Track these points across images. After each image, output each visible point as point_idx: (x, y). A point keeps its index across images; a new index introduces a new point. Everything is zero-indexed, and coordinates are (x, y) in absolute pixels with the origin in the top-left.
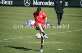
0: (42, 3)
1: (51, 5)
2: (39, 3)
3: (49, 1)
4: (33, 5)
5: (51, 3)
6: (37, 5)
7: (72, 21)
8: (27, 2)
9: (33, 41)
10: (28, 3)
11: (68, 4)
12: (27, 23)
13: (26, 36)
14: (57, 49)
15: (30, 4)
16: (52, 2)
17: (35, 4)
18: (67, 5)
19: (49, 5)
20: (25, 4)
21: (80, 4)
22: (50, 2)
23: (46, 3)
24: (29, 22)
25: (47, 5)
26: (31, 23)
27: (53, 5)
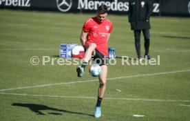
0: (100, 3)
1: (120, 10)
2: (93, 4)
3: (116, 1)
4: (79, 8)
5: (119, 6)
6: (86, 8)
7: (168, 49)
8: (64, 2)
9: (75, 94)
10: (66, 4)
11: (159, 8)
12: (62, 51)
13: (61, 82)
14: (130, 114)
15: (70, 6)
17: (83, 6)
18: (158, 11)
19: (116, 9)
20: (59, 6)
22: (118, 2)
23: (108, 5)
24: (68, 48)
25: (111, 10)
26: (71, 50)
27: (125, 10)
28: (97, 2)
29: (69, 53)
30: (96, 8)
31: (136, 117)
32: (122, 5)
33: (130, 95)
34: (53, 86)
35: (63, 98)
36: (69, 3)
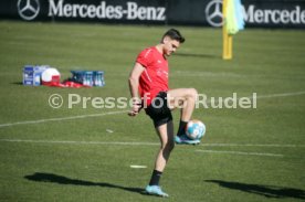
0: (81, 8)
1: (110, 17)
2: (70, 9)
3: (103, 4)
4: (50, 14)
5: (108, 11)
6: (61, 14)
7: (179, 72)
8: (28, 6)
9: (46, 137)
11: (165, 14)
12: (26, 76)
13: (25, 119)
14: (127, 165)
16: (115, 6)
17: (55, 12)
18: (163, 18)
19: (103, 16)
20: (20, 12)
21: (204, 14)
22: (107, 6)
23: (92, 11)
24: (36, 71)
25: (96, 17)
26: (40, 75)
27: (116, 17)
28: (75, 7)
29: (37, 79)
30: (75, 15)
31: (134, 169)
32: (113, 10)
33: (127, 138)
34: (14, 126)
35: (29, 144)
36: (36, 8)
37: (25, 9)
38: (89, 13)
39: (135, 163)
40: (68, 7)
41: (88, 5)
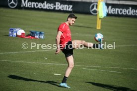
0: (35, 4)
1: (48, 8)
3: (45, 2)
4: (22, 6)
5: (47, 6)
6: (27, 6)
7: (77, 34)
8: (13, 2)
9: (18, 60)
10: (14, 3)
11: (72, 8)
12: (10, 32)
13: (9, 52)
14: (52, 73)
16: (50, 4)
17: (24, 5)
18: (71, 10)
19: (45, 8)
20: (9, 4)
22: (47, 3)
23: (40, 5)
25: (42, 8)
26: (16, 32)
27: (51, 8)
28: (33, 3)
29: (15, 34)
30: (33, 7)
32: (49, 5)
33: (53, 62)
34: (4, 54)
35: (10, 62)
36: (16, 3)
37: (11, 3)
38: (39, 6)
39: (56, 73)
40: (30, 3)
41: (39, 3)
